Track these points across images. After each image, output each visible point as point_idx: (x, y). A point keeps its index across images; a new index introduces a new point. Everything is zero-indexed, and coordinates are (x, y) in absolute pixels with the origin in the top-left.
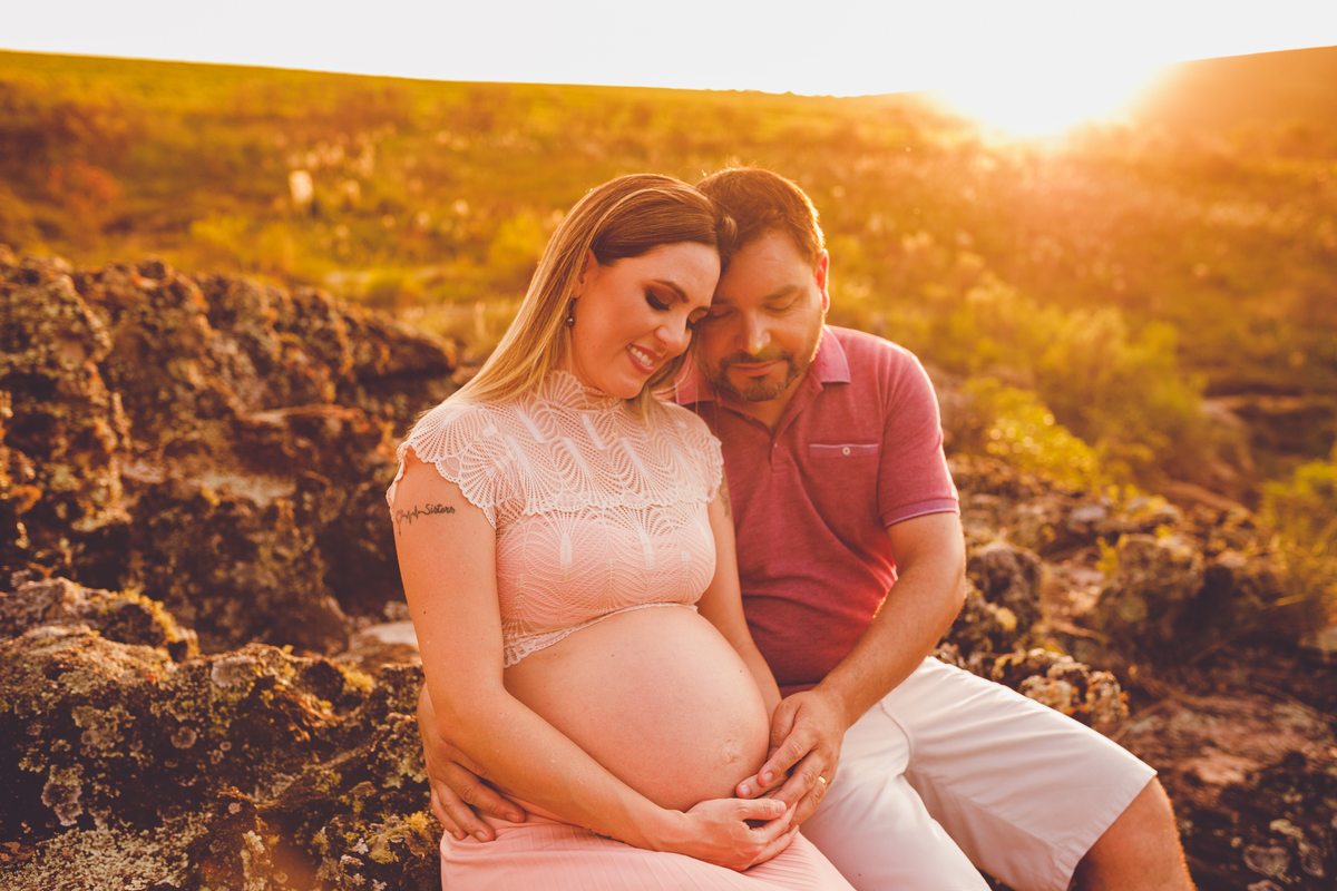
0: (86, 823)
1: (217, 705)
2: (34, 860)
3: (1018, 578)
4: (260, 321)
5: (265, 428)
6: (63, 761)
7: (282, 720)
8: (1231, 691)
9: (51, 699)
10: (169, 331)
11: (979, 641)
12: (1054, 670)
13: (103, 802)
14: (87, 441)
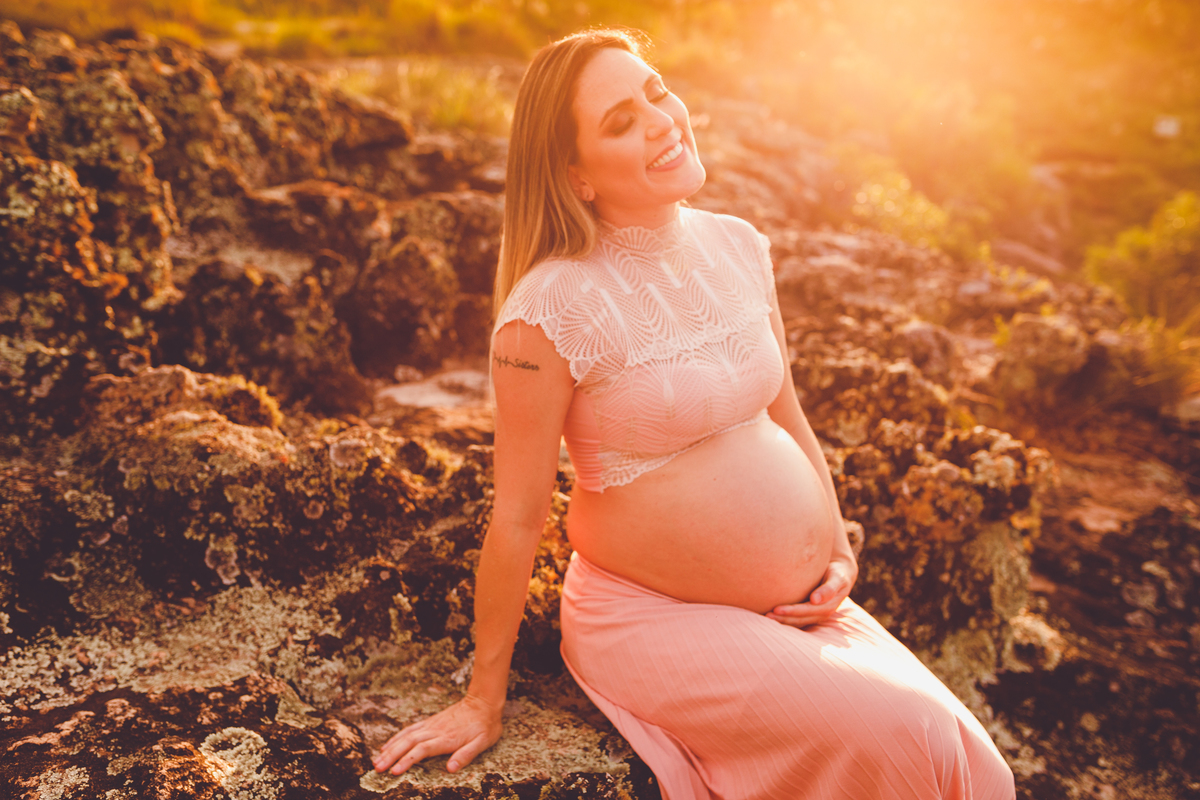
0: (243, 582)
1: (338, 482)
2: (208, 612)
3: (936, 353)
4: (257, 102)
5: (275, 206)
6: (220, 531)
7: (393, 495)
8: (1102, 449)
9: (206, 479)
10: (188, 116)
11: (919, 414)
12: (997, 446)
13: (254, 564)
14: (147, 229)
